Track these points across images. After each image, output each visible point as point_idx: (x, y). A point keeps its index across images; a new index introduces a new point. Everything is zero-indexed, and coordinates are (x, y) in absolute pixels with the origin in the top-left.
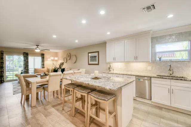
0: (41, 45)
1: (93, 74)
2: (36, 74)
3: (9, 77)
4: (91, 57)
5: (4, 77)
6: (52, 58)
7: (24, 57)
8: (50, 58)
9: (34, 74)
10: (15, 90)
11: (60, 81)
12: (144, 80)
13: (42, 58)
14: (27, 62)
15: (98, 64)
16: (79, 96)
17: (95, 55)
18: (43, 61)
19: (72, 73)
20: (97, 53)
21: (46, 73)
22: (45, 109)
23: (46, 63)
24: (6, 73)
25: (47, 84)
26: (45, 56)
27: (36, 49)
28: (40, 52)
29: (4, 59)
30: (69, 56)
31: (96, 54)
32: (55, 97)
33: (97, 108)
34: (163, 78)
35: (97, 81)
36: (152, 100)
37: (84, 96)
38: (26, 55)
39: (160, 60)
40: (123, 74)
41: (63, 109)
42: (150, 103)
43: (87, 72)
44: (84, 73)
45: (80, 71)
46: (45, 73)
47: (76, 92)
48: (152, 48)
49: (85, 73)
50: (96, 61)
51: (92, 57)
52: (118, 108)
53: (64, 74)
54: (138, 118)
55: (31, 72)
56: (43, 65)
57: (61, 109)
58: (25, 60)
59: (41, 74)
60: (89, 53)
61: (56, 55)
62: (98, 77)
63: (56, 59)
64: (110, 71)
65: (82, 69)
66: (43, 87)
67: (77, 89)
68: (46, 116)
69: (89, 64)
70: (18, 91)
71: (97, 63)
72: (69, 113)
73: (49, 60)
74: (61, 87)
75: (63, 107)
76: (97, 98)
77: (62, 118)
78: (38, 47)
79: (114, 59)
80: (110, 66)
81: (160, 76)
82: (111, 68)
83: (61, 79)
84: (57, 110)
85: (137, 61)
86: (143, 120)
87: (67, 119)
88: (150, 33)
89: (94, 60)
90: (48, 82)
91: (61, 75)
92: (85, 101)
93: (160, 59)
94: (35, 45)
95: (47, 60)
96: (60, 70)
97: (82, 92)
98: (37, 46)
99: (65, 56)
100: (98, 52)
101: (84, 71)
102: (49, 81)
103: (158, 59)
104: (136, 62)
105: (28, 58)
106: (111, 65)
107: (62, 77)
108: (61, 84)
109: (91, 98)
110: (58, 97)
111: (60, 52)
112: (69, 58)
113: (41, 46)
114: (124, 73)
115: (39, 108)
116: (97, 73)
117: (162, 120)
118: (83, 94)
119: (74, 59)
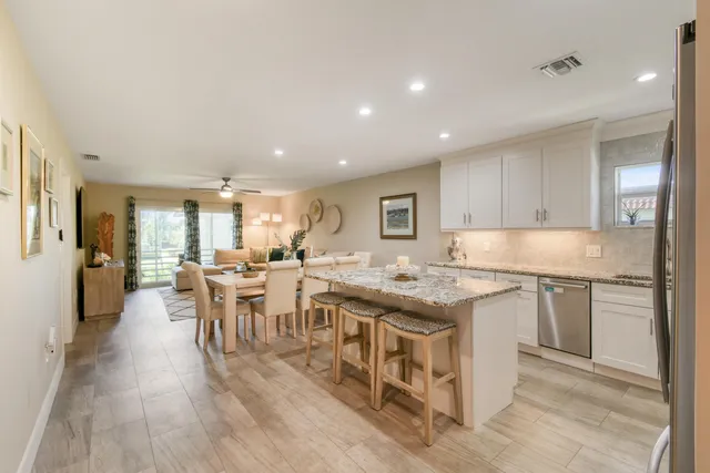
0: (236, 177)
1: (394, 266)
2: (221, 267)
3: (146, 273)
4: (389, 213)
5: (138, 274)
6: (266, 217)
7: (188, 213)
8: (258, 216)
9: (213, 267)
10: (172, 310)
11: (295, 286)
12: (565, 288)
13: (236, 216)
14: (196, 229)
15: (414, 237)
16: (353, 330)
17: (404, 207)
18: (239, 226)
19: (330, 265)
20: (410, 200)
21: (251, 264)
22: (259, 360)
23: (246, 231)
24: (143, 262)
25: (262, 295)
26: (246, 211)
27: (222, 189)
28: (234, 197)
29: (136, 221)
30: (317, 211)
31: (407, 203)
32: (282, 334)
33: (403, 361)
34: (631, 284)
35: (405, 284)
36: (593, 360)
37: (368, 325)
38: (192, 208)
39: (632, 223)
40: (496, 271)
41: (308, 365)
42: (589, 368)
43: (376, 262)
44: (367, 264)
45: (355, 257)
46: (246, 264)
47: (344, 316)
48: (602, 178)
49: (371, 266)
50: (407, 226)
51: (394, 211)
52: (464, 360)
53: (308, 266)
54: (533, 405)
55: (207, 259)
56: (239, 238)
57: (304, 364)
58: (189, 224)
59: (235, 268)
60: (382, 199)
61: (276, 206)
62: (409, 274)
63: (277, 218)
64: (453, 259)
65: (361, 253)
66: (250, 302)
67: (347, 305)
68: (266, 376)
69: (383, 237)
70: (179, 313)
71: (412, 234)
72: (325, 374)
73: (257, 222)
74: (298, 305)
75: (308, 360)
76: (402, 329)
77: (308, 383)
78: (229, 183)
79: (468, 218)
80: (454, 243)
81: (630, 278)
82: (457, 250)
83: (300, 282)
84: (293, 365)
85: (545, 225)
86: (547, 410)
87: (322, 387)
88: (591, 127)
89: (402, 221)
90: (263, 286)
91: (297, 268)
92: (369, 344)
93: (631, 217)
94: (218, 179)
95: (251, 225)
96: (295, 255)
97: (362, 313)
98: (227, 180)
99: (306, 211)
100: (414, 196)
101: (368, 260)
102: (269, 286)
103: (625, 218)
104: (542, 229)
105: (197, 217)
106: (458, 239)
107: (300, 275)
108: (299, 297)
109: (386, 330)
110: (289, 335)
111: (288, 196)
112: (318, 217)
113: (234, 180)
114: (499, 268)
115: (246, 358)
116: (404, 263)
117: (613, 415)
118: (365, 320)
119: (333, 219)
